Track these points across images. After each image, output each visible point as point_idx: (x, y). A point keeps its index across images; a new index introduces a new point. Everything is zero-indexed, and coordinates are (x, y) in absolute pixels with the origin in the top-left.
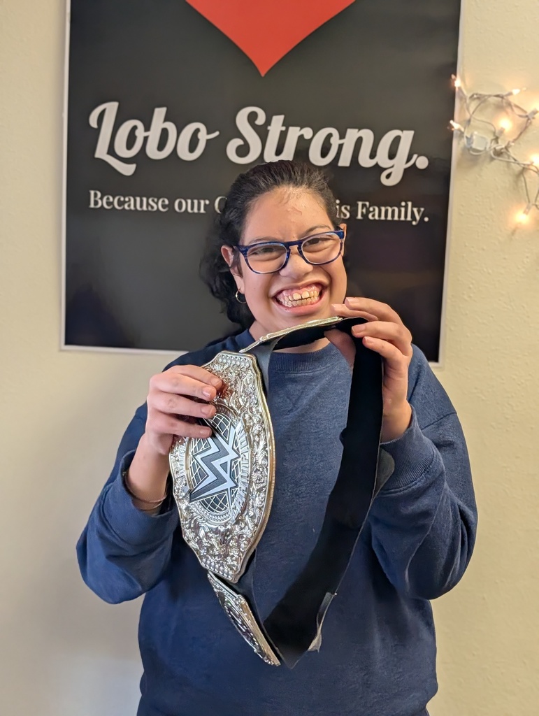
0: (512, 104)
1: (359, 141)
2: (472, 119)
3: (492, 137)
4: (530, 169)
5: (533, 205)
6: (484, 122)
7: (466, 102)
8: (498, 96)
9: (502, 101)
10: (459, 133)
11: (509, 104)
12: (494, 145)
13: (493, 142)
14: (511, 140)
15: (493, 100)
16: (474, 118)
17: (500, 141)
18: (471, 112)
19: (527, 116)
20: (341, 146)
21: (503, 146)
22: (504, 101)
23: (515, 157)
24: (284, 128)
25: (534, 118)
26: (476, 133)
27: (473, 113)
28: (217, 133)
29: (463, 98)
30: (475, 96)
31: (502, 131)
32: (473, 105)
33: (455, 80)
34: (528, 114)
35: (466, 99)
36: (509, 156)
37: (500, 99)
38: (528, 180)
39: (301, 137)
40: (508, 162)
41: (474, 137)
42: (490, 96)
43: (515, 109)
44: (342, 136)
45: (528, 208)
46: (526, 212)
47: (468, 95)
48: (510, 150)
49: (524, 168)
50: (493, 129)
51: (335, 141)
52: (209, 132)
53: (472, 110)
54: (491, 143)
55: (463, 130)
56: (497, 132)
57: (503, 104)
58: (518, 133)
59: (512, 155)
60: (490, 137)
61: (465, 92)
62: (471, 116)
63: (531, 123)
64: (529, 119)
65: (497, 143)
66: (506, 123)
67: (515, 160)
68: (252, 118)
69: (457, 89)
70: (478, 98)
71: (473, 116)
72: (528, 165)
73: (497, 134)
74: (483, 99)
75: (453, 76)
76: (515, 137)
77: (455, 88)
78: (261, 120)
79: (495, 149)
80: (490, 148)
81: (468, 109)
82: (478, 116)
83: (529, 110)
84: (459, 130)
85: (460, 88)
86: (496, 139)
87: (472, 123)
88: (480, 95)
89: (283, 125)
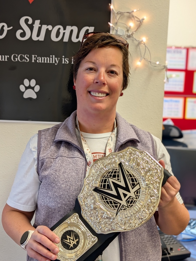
0: (134, 16)
1: (72, 31)
2: (118, 22)
3: (126, 30)
4: (141, 43)
5: (143, 58)
6: (122, 23)
7: (115, 15)
8: (128, 13)
9: (130, 15)
10: (113, 28)
11: (133, 16)
12: (127, 33)
13: (127, 32)
14: (134, 31)
15: (126, 14)
16: (119, 22)
17: (129, 31)
18: (117, 19)
19: (140, 21)
20: (64, 33)
21: (131, 34)
22: (131, 15)
23: (136, 38)
24: (40, 26)
25: (143, 22)
26: (119, 28)
27: (118, 20)
28: (12, 27)
29: (114, 13)
30: (119, 13)
31: (130, 27)
32: (118, 17)
33: (110, 6)
34: (140, 20)
35: (115, 14)
36: (133, 38)
37: (129, 14)
38: (141, 48)
39: (47, 29)
40: (133, 40)
41: (118, 30)
42: (124, 13)
43: (135, 18)
44: (65, 29)
45: (141, 59)
46: (140, 61)
47: (116, 12)
48: (134, 35)
49: (139, 43)
50: (126, 26)
51: (62, 31)
52: (8, 27)
53: (117, 18)
54: (126, 32)
55: (114, 26)
56: (128, 28)
57: (130, 16)
58: (137, 28)
59: (134, 37)
60: (125, 30)
61: (115, 11)
62: (117, 21)
63: (142, 24)
64: (141, 22)
65: (128, 32)
66: (132, 24)
67: (135, 39)
68: (27, 21)
69: (111, 10)
70: (120, 14)
71: (118, 21)
72: (141, 41)
73: (128, 29)
74: (122, 14)
75: (110, 4)
76: (135, 30)
77: (110, 9)
78: (30, 22)
79: (127, 34)
80: (125, 34)
81: (116, 18)
82: (120, 21)
83: (141, 18)
84: (112, 27)
85: (112, 9)
86: (128, 31)
87: (118, 24)
88: (121, 12)
89: (40, 24)
